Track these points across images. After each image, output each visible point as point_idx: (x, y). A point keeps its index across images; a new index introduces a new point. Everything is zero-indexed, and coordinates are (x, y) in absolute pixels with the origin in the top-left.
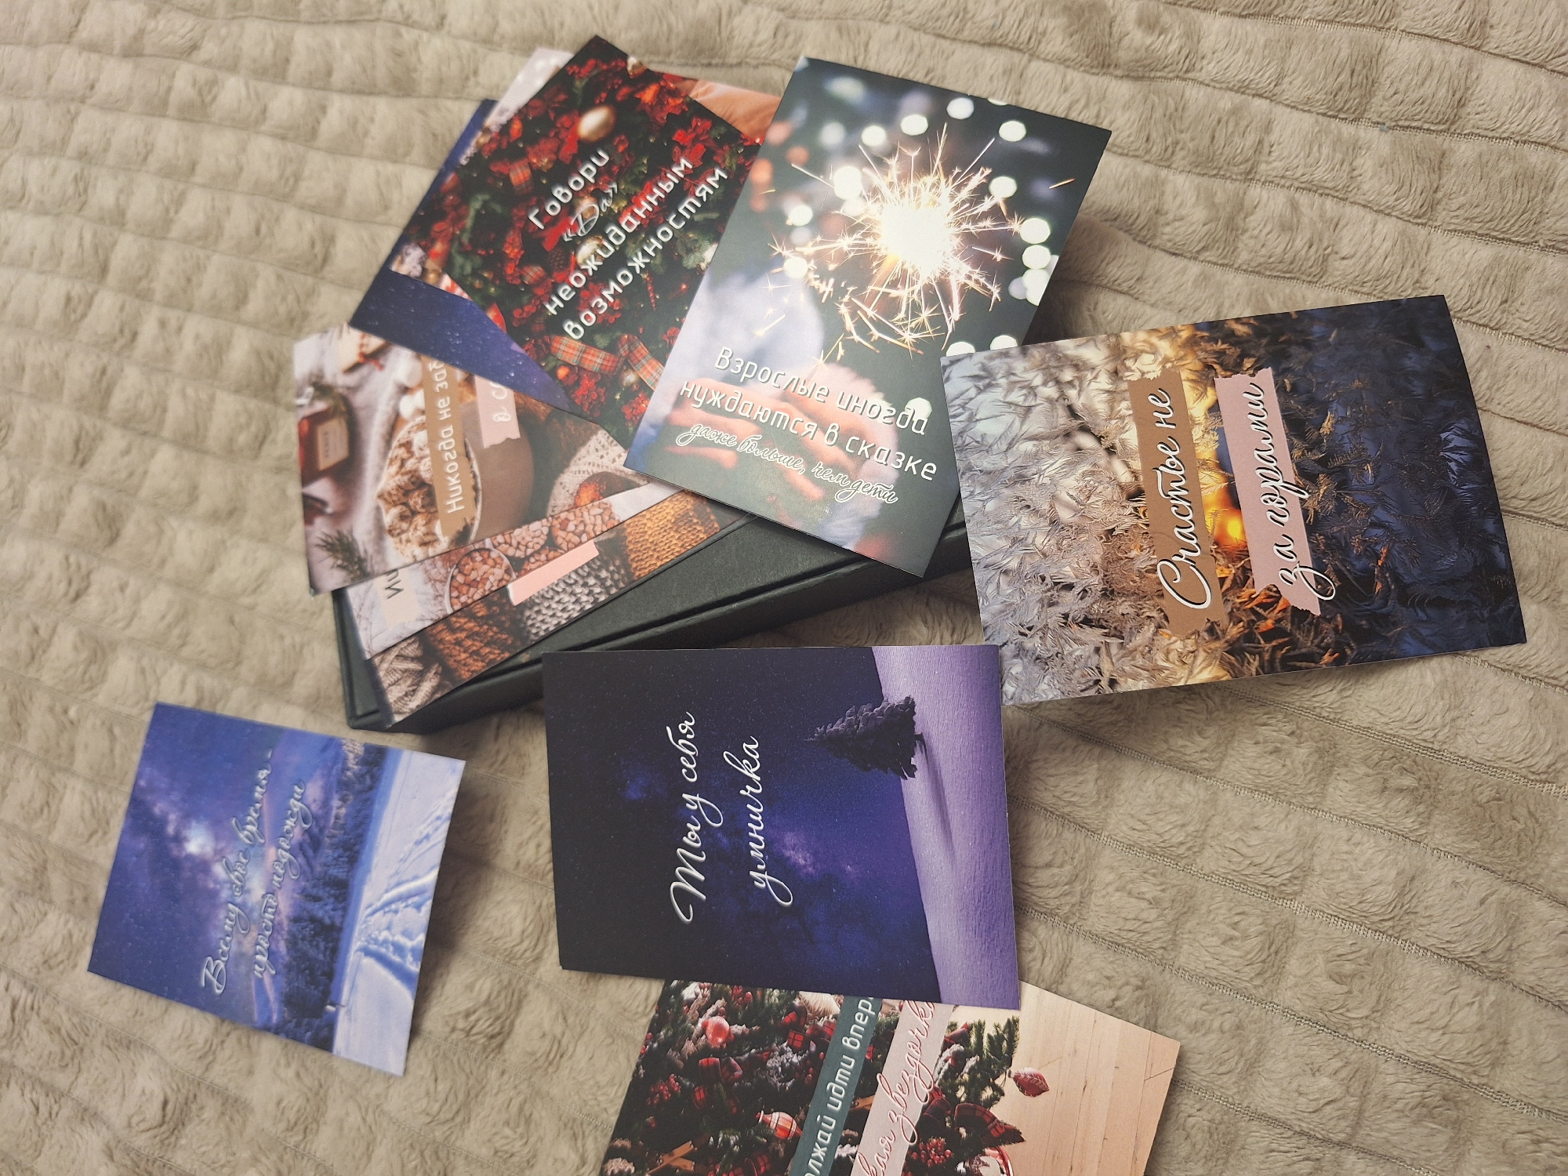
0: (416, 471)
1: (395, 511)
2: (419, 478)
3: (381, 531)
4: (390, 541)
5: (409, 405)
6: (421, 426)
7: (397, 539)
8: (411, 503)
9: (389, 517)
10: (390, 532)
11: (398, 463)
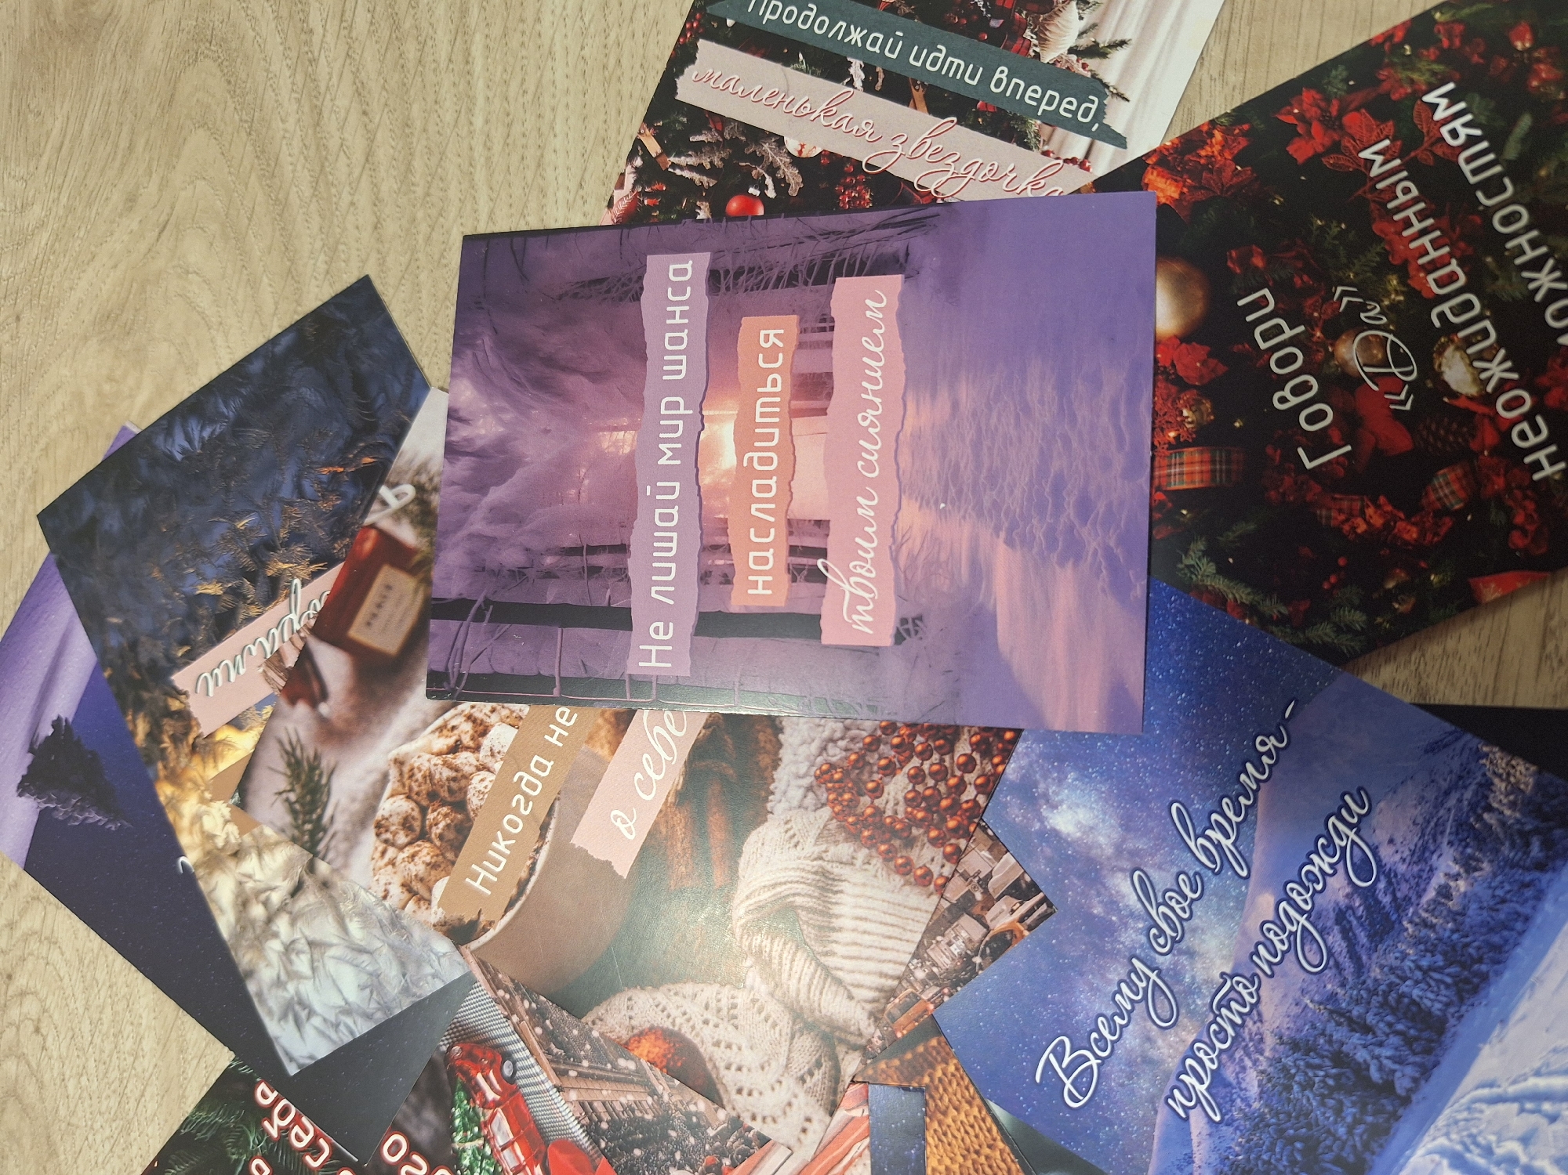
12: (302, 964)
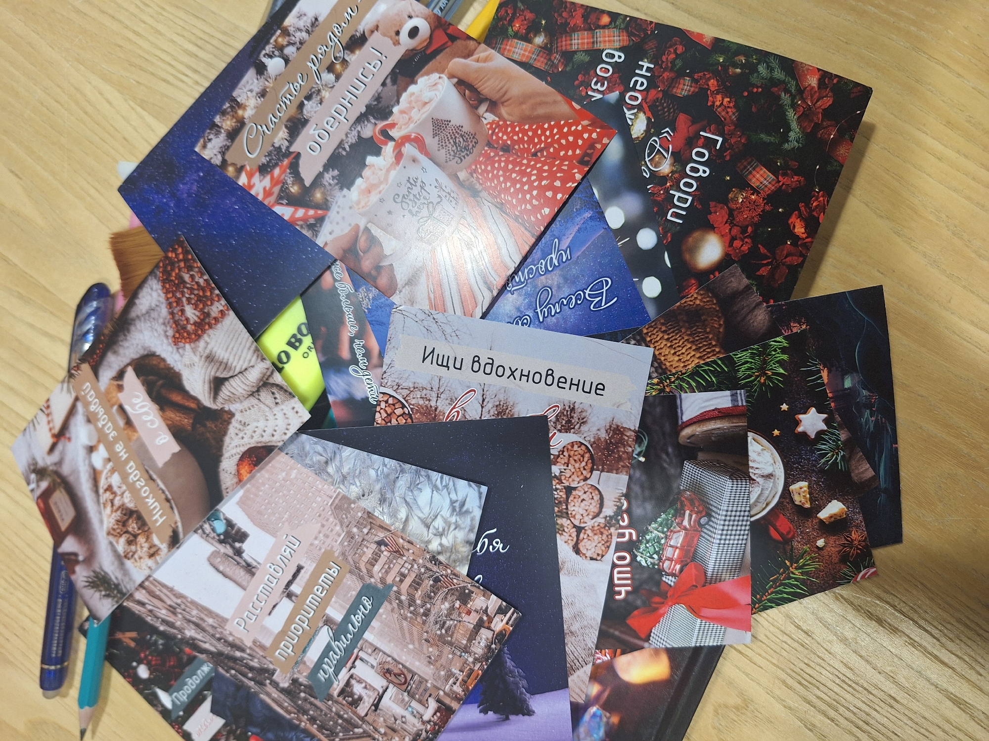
0: (123, 505)
1: (122, 540)
2: (127, 509)
3: (120, 559)
4: (129, 564)
5: (99, 458)
6: (113, 471)
7: (132, 560)
8: (130, 529)
9: (121, 545)
10: (126, 557)
11: (109, 504)
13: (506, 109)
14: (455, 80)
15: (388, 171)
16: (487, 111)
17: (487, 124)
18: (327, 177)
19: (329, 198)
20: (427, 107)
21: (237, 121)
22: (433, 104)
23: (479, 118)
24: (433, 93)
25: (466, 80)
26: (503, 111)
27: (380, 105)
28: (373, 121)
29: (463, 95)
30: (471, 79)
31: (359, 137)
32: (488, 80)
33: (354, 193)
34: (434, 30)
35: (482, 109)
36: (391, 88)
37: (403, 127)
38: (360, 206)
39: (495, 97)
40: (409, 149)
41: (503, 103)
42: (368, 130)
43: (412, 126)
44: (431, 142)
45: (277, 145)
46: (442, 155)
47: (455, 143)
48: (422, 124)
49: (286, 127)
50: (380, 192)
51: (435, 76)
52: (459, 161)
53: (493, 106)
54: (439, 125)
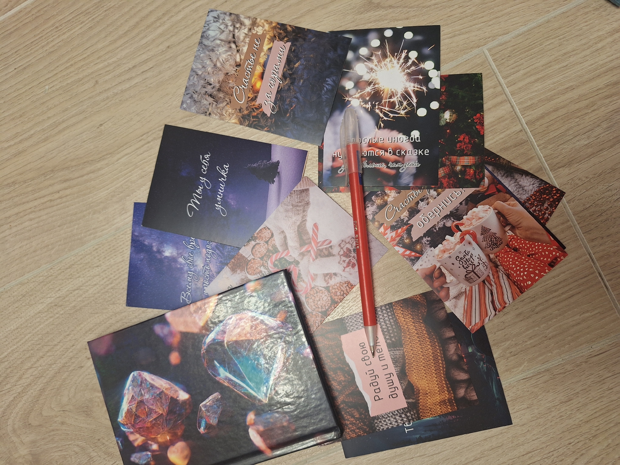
12: (222, 27)
13: (519, 231)
14: (497, 211)
15: (456, 244)
16: (509, 230)
17: (508, 236)
18: (424, 239)
19: (423, 249)
20: (480, 220)
21: (383, 202)
22: (483, 220)
23: (505, 232)
24: (485, 214)
25: (502, 213)
26: (517, 232)
27: (457, 213)
28: (453, 219)
29: (499, 219)
30: (505, 212)
31: (444, 225)
32: (513, 215)
33: (437, 251)
34: (491, 184)
35: (507, 228)
36: (464, 207)
37: (467, 226)
38: (439, 257)
39: (515, 224)
40: (468, 237)
41: (518, 228)
42: (449, 223)
43: (472, 227)
44: (480, 237)
45: (402, 218)
46: (484, 244)
47: (491, 240)
48: (476, 227)
49: (408, 211)
50: (450, 253)
51: (488, 206)
52: (492, 249)
53: (513, 228)
54: (485, 230)
